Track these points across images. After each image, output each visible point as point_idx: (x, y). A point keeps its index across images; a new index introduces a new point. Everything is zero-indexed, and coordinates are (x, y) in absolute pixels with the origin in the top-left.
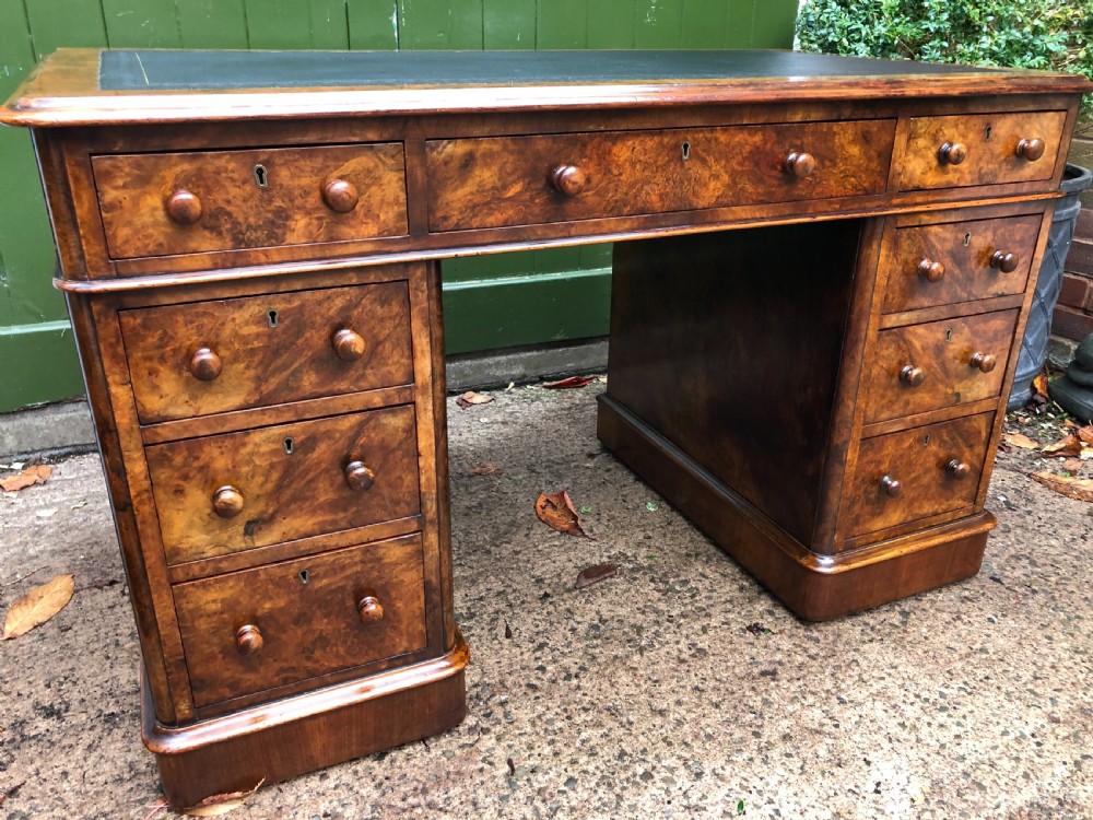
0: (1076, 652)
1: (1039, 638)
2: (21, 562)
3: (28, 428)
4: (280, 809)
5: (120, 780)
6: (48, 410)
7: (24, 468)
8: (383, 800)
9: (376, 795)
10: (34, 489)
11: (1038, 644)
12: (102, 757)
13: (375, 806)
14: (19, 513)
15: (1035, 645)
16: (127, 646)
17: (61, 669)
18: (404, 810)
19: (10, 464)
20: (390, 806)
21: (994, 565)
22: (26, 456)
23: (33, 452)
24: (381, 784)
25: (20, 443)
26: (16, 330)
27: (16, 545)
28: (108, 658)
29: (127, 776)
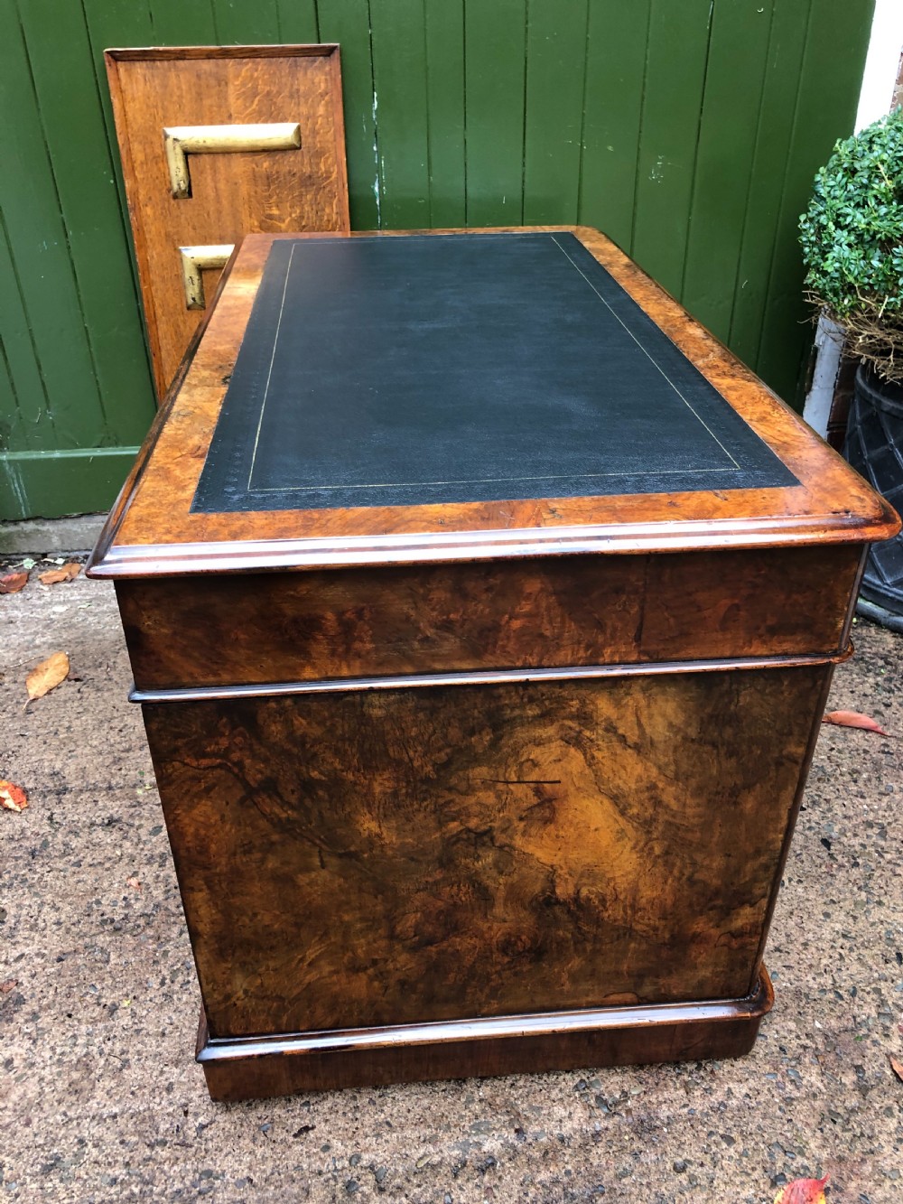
0: (844, 936)
1: (816, 912)
2: (28, 649)
3: (68, 532)
4: (96, 889)
5: (11, 839)
6: (83, 519)
7: (64, 564)
8: (164, 903)
9: (161, 898)
10: (62, 585)
11: (809, 917)
12: (9, 819)
13: (157, 906)
14: (43, 606)
15: (805, 917)
16: (61, 736)
17: (12, 745)
18: (174, 915)
19: (55, 559)
20: (166, 909)
21: (837, 828)
22: (67, 554)
23: (73, 551)
24: (169, 891)
25: (63, 543)
26: (57, 454)
27: (31, 634)
28: (45, 743)
29: (16, 837)
